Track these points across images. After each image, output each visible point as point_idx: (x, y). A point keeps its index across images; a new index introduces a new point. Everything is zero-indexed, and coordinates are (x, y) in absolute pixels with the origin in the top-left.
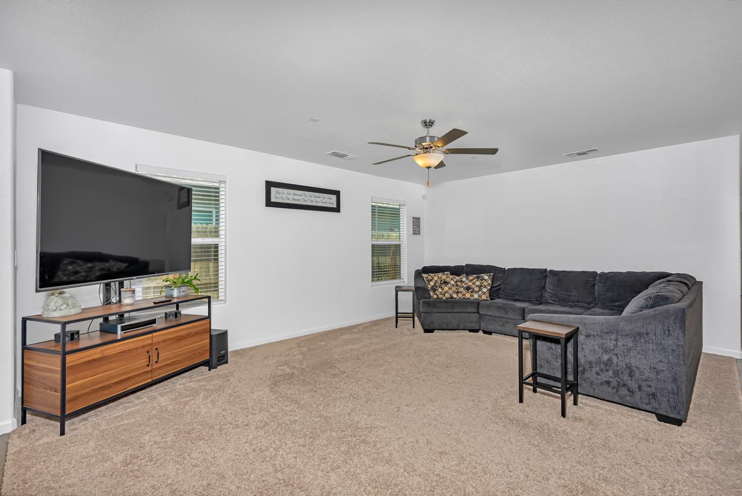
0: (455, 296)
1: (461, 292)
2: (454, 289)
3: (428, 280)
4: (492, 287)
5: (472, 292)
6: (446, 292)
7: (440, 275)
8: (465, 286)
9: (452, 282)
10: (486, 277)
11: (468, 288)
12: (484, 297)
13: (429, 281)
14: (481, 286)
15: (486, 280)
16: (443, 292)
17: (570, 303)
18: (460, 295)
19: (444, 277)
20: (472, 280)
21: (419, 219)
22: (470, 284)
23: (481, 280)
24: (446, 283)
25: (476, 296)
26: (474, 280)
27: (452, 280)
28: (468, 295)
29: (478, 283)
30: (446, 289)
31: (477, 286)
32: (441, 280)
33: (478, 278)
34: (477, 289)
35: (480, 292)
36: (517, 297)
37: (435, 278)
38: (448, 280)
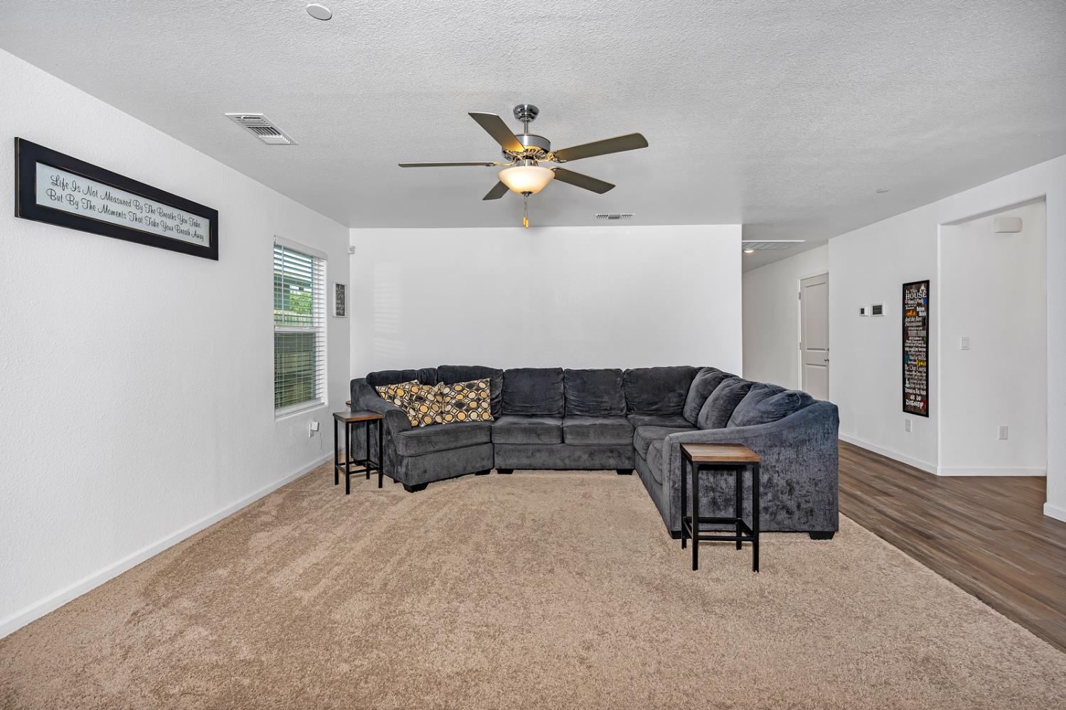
0: (438, 419)
1: (448, 413)
2: (436, 407)
3: (390, 397)
4: (492, 400)
5: (467, 411)
6: (425, 415)
7: (407, 387)
8: (454, 402)
9: (431, 397)
10: (482, 385)
11: (460, 405)
12: (486, 416)
13: (393, 398)
14: (479, 400)
15: (483, 390)
16: (420, 416)
17: (603, 412)
18: (449, 418)
19: (415, 389)
20: (462, 391)
21: (343, 287)
22: (460, 397)
23: (477, 390)
24: (421, 399)
25: (474, 416)
26: (465, 391)
27: (429, 392)
28: (462, 416)
29: (472, 395)
30: (424, 409)
31: (473, 400)
32: (412, 396)
33: (470, 387)
34: (473, 405)
35: (480, 410)
36: (533, 411)
37: (400, 392)
38: (423, 393)
